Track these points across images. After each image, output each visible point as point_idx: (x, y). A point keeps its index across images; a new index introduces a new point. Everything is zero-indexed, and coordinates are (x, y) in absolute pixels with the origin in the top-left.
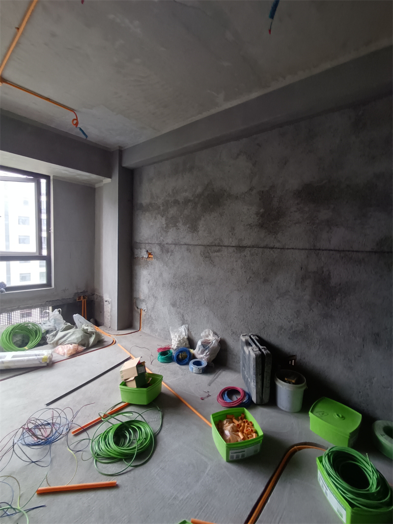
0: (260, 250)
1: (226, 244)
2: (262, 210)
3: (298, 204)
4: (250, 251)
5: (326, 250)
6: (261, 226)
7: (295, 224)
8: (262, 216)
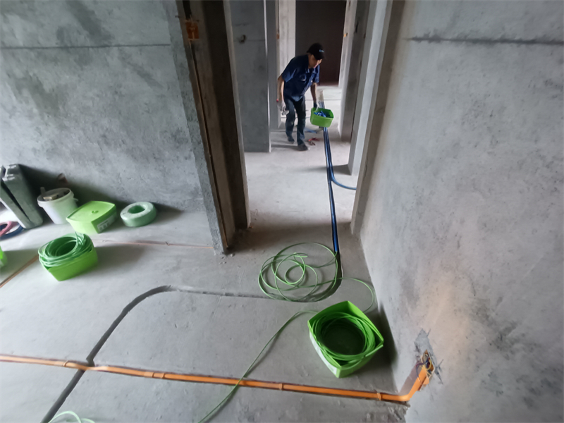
5: (18, 48)
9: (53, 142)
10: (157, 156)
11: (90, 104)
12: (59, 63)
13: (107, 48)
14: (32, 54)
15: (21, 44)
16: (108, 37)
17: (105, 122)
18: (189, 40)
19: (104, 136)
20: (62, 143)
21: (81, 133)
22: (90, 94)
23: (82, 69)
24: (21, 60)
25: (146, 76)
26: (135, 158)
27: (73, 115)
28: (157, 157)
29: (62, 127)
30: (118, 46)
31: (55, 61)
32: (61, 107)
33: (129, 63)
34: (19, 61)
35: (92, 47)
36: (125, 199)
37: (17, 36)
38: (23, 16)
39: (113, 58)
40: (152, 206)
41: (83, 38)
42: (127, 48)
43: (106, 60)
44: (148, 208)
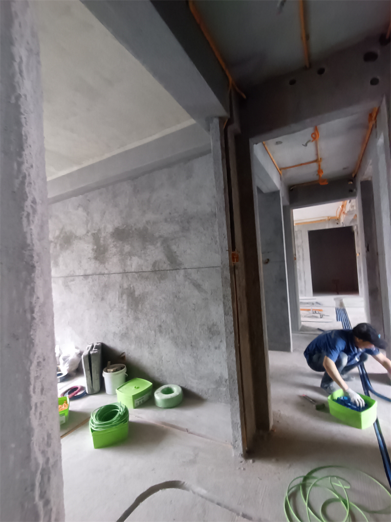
0: (97, 276)
1: (77, 274)
2: (95, 247)
3: (114, 242)
4: (92, 278)
5: (130, 272)
6: (96, 258)
7: (114, 255)
8: (96, 251)
9: (127, 328)
10: (193, 344)
11: (158, 304)
12: (148, 280)
13: (178, 270)
14: (136, 275)
15: (133, 270)
16: (181, 264)
17: (163, 316)
18: (233, 262)
19: (160, 326)
20: (132, 330)
21: (147, 323)
22: (160, 298)
23: (160, 282)
24: (130, 279)
25: (198, 286)
26: (177, 345)
27: (145, 310)
28: (193, 346)
29: (137, 319)
30: (185, 269)
31: (147, 278)
32: (140, 306)
33: (189, 278)
34: (129, 279)
35: (170, 270)
36: (161, 380)
37: (133, 267)
38: (140, 257)
39: (180, 276)
40: (180, 389)
41: (166, 266)
42: (190, 270)
43: (175, 277)
44: (177, 391)
